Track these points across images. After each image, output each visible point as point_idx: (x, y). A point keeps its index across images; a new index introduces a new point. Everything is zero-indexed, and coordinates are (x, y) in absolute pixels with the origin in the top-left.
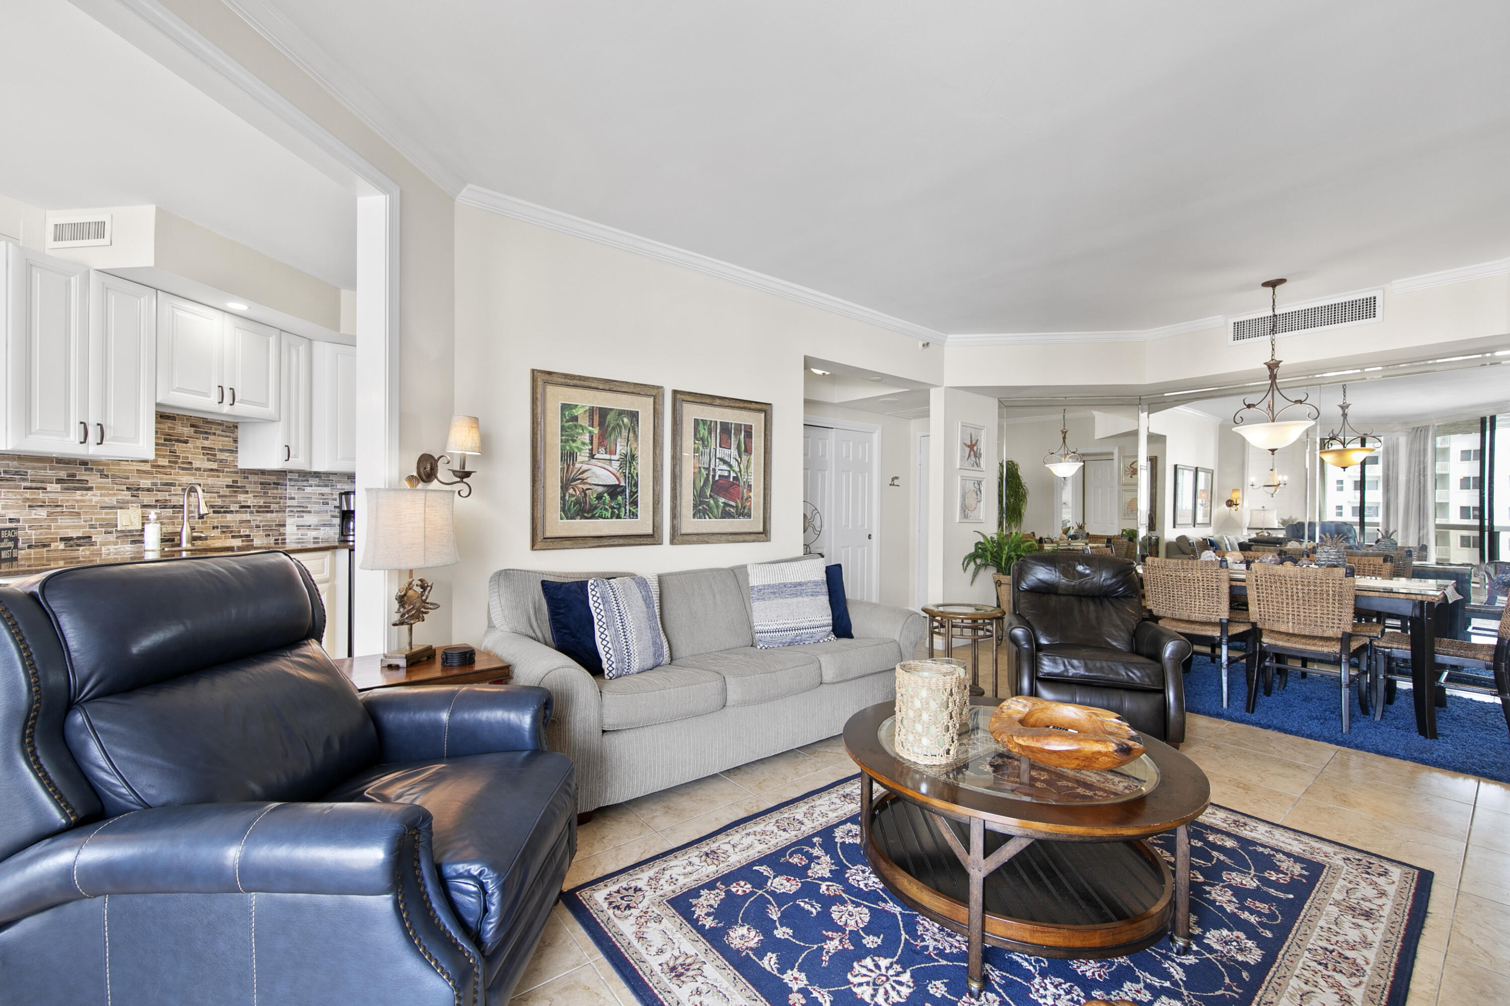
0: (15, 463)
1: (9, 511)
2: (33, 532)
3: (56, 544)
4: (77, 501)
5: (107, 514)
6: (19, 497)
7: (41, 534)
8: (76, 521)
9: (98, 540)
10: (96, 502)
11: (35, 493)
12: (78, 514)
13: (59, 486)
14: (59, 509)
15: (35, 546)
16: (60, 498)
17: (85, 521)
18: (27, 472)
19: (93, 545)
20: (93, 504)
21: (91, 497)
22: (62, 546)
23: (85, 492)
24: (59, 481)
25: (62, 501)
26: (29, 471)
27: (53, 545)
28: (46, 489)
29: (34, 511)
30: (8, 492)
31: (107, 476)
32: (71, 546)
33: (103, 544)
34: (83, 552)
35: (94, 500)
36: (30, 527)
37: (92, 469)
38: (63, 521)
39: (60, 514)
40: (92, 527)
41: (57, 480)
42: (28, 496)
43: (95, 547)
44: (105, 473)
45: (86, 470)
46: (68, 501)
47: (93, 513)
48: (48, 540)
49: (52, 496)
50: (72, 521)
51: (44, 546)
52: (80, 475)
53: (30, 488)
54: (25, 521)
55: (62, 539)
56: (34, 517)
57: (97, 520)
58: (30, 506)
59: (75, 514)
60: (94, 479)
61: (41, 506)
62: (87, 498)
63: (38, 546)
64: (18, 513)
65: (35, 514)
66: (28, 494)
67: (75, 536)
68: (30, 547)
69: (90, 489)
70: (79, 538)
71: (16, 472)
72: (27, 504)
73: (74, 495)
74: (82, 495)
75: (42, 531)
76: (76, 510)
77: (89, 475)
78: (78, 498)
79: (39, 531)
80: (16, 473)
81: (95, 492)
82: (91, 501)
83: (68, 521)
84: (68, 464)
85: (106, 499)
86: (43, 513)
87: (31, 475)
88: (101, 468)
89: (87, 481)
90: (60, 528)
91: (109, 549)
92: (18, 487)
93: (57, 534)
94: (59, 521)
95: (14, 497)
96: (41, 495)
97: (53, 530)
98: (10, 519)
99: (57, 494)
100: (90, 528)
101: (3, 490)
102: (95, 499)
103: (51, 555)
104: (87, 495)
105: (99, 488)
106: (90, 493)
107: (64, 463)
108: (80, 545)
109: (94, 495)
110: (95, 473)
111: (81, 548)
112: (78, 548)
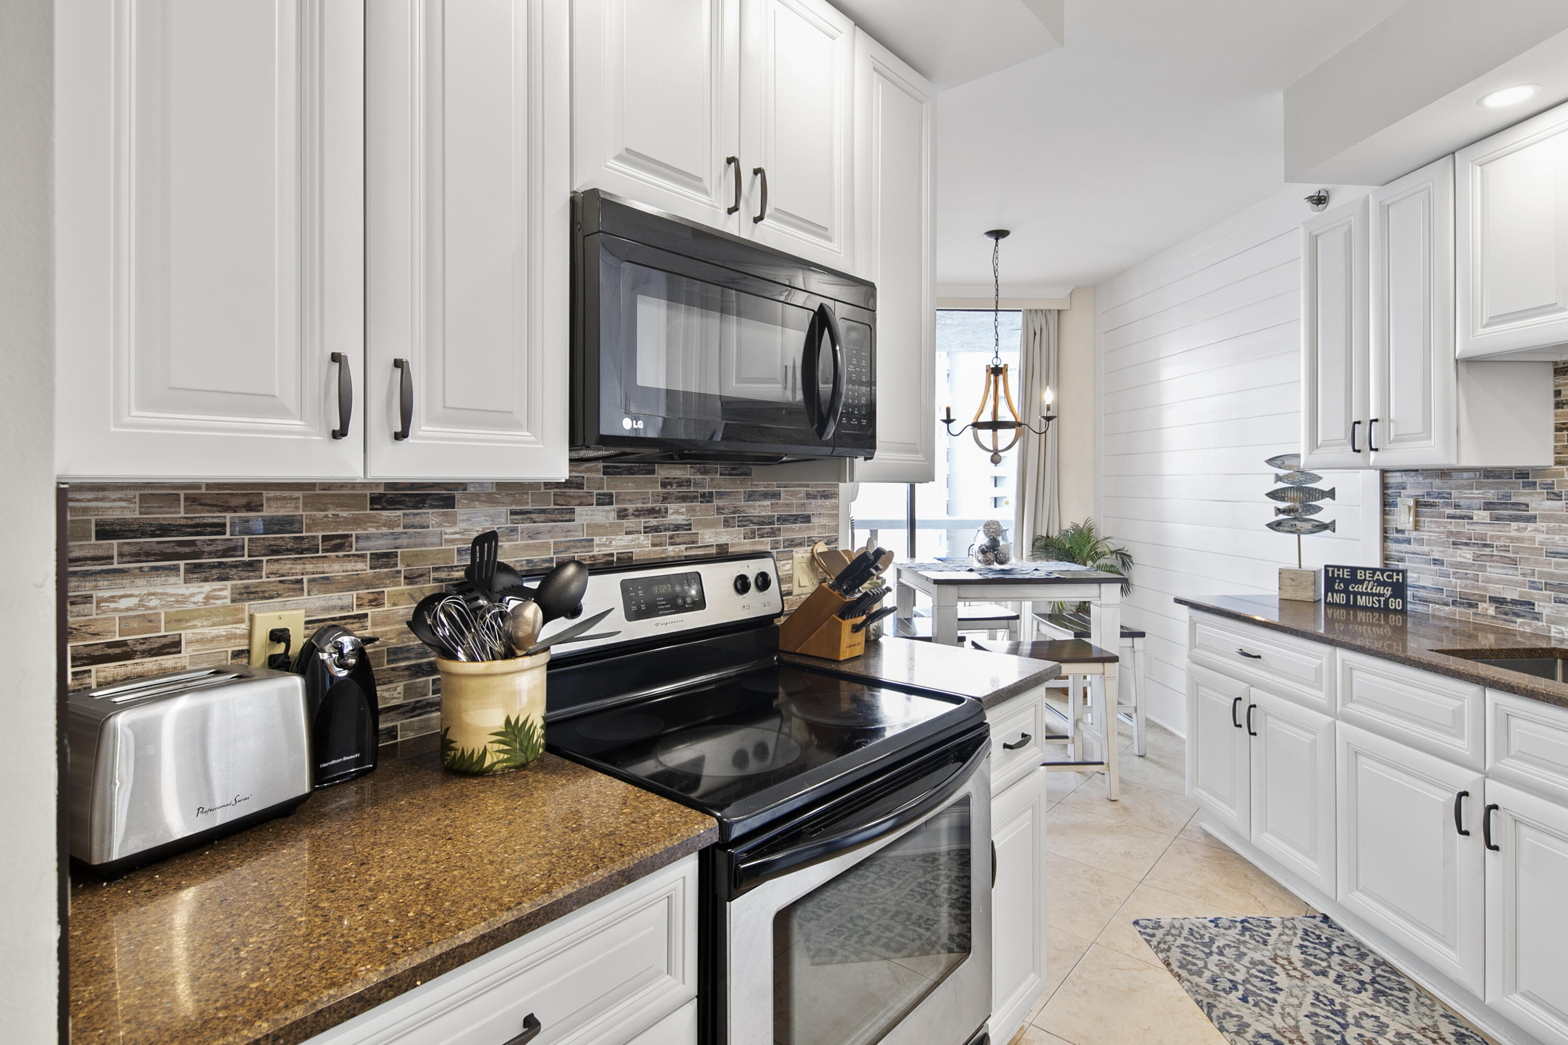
0: (1437, 482)
1: (1434, 548)
2: (1458, 581)
3: (1484, 605)
4: (1512, 539)
5: (1558, 565)
6: (1442, 529)
7: (1466, 586)
8: (1511, 572)
9: (1545, 612)
10: (1541, 543)
11: (1457, 524)
12: (1514, 562)
13: (1487, 513)
14: (1487, 551)
15: (1460, 603)
16: (1489, 533)
17: (1524, 575)
18: (1451, 494)
19: (1537, 619)
20: (1537, 546)
21: (1532, 534)
22: (1491, 611)
23: (1522, 525)
24: (1488, 506)
25: (1492, 537)
26: (1453, 491)
27: (1481, 606)
28: (1472, 518)
29: (1459, 551)
30: (1431, 522)
31: (1558, 496)
32: (1506, 614)
33: (1552, 621)
34: (1522, 625)
35: (1537, 539)
36: (1454, 573)
37: (1535, 484)
38: (1494, 571)
39: (1489, 558)
40: (1533, 586)
41: (1486, 503)
42: (1452, 528)
43: (1540, 624)
44: (1556, 490)
45: (1526, 485)
46: (1499, 538)
47: (1537, 562)
48: (1477, 597)
49: (1479, 529)
50: (1504, 571)
51: (1471, 605)
52: (1516, 494)
53: (1454, 517)
54: (1452, 565)
55: (1493, 600)
56: (1459, 559)
57: (1541, 575)
58: (1454, 543)
59: (1508, 561)
60: (1538, 503)
61: (1466, 544)
62: (1526, 534)
63: (1463, 604)
64: (1442, 552)
65: (1460, 556)
66: (1453, 526)
67: (1509, 597)
68: (1454, 602)
69: (1532, 519)
70: (1514, 602)
71: (1439, 493)
72: (1451, 540)
73: (1507, 529)
74: (1518, 530)
75: (1468, 582)
76: (1510, 555)
77: (1530, 494)
78: (1514, 534)
79: (1464, 581)
80: (1439, 496)
81: (1539, 525)
82: (1533, 540)
83: (1499, 571)
84: (1499, 477)
85: (1557, 538)
86: (1466, 555)
87: (1455, 498)
88: (1549, 481)
89: (1527, 506)
90: (1489, 581)
91: (1562, 633)
92: (1441, 515)
93: (1486, 589)
94: (1488, 569)
95: (1437, 530)
96: (1467, 528)
97: (1480, 584)
98: (1434, 560)
99: (1484, 527)
100: (1530, 588)
101: (1427, 519)
102: (1539, 537)
103: (1479, 620)
104: (1526, 529)
105: (1547, 518)
106: (1531, 526)
107: (1494, 477)
108: (1517, 615)
109: (1536, 530)
110: (1538, 490)
111: (1519, 620)
112: (1514, 618)
